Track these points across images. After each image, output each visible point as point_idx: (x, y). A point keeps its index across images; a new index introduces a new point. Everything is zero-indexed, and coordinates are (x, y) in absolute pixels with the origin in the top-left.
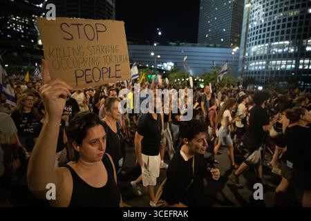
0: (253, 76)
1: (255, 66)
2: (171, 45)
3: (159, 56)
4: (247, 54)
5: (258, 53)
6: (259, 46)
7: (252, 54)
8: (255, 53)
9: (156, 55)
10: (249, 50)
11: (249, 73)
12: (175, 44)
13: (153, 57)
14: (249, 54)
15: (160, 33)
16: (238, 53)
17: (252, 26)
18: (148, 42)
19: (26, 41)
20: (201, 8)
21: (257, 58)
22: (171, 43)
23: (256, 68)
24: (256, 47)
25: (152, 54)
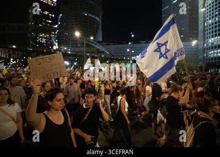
0: (213, 61)
1: (214, 53)
2: (142, 43)
3: (133, 51)
4: (205, 45)
5: (215, 43)
6: (216, 38)
7: (210, 45)
8: (212, 43)
9: (131, 50)
10: (207, 42)
11: (209, 59)
12: (144, 42)
13: (129, 52)
14: (207, 45)
15: (133, 36)
16: (197, 45)
17: (207, 24)
18: (124, 42)
19: (47, 47)
20: (163, 16)
21: (215, 47)
22: (141, 42)
23: (216, 55)
24: (213, 39)
25: (128, 50)
